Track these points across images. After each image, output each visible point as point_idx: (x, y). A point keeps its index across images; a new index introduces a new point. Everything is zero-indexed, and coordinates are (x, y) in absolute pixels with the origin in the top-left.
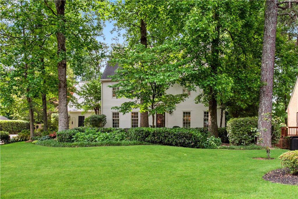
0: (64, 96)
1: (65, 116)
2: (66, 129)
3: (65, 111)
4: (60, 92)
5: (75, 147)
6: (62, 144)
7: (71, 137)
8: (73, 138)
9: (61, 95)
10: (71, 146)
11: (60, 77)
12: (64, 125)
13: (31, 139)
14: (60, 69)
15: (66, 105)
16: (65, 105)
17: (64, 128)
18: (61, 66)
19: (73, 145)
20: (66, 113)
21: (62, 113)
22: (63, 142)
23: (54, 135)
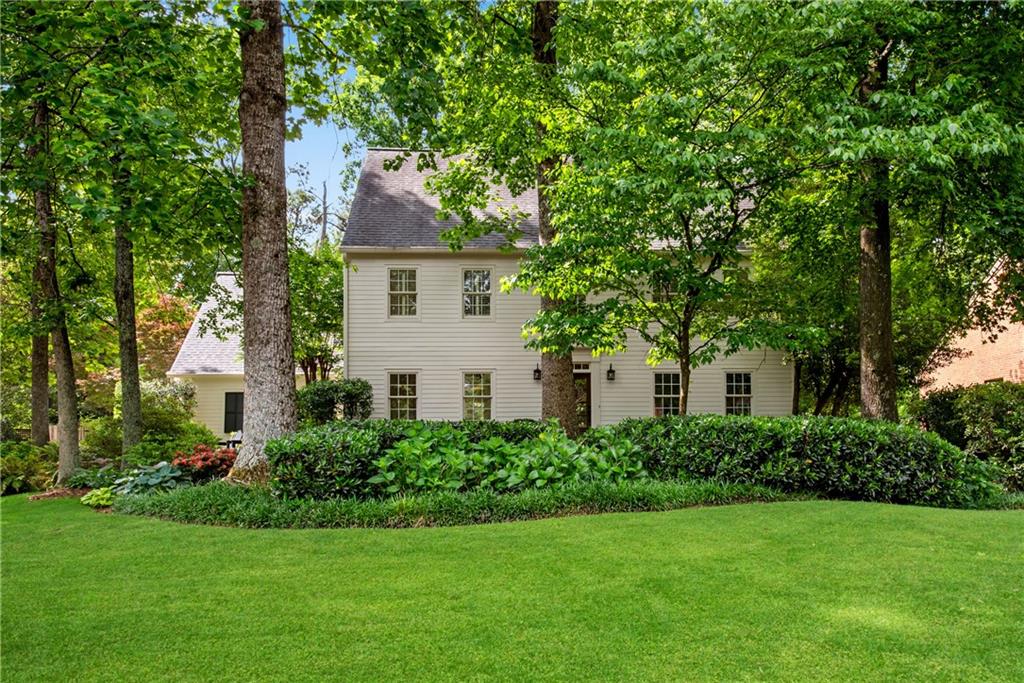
0: (276, 256)
1: (282, 361)
2: (287, 426)
3: (281, 332)
4: (255, 234)
5: (408, 525)
6: (310, 505)
7: (365, 469)
8: (375, 472)
9: (262, 253)
10: (381, 522)
11: (258, 158)
12: (275, 407)
13: (64, 481)
14: (258, 120)
15: (286, 306)
16: (281, 303)
17: (277, 424)
18: (264, 104)
19: (392, 512)
20: (285, 347)
21: (268, 342)
22: (318, 497)
23: (204, 459)
